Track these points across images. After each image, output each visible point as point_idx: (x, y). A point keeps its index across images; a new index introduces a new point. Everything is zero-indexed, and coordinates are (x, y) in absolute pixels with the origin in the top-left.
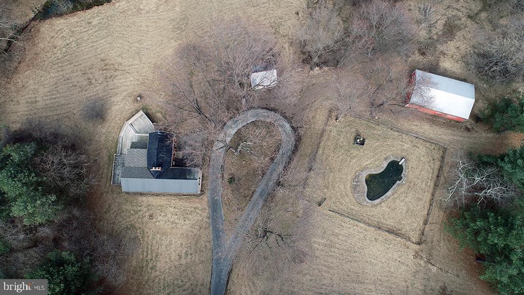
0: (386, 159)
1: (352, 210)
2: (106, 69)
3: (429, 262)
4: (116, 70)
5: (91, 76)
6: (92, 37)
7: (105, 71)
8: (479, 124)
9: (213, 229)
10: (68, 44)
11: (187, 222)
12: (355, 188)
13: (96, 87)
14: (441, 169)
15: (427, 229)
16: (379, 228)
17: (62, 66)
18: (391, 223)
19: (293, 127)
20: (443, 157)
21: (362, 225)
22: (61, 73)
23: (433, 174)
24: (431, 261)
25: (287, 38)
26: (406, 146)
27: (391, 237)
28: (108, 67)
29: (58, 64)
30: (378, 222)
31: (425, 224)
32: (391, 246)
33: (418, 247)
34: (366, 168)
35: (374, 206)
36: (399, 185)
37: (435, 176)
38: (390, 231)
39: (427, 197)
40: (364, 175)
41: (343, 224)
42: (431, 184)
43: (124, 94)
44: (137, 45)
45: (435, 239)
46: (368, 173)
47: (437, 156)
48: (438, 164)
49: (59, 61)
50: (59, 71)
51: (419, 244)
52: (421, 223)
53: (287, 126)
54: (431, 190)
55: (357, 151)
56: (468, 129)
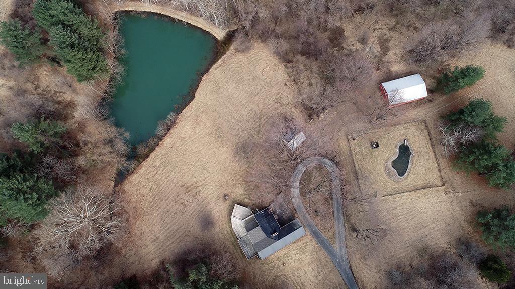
0: (396, 147)
1: (395, 188)
2: (189, 191)
3: (455, 192)
4: (196, 187)
5: (182, 201)
6: (164, 175)
7: (189, 193)
8: (434, 94)
9: (324, 248)
10: (151, 189)
11: (307, 254)
12: (389, 174)
13: (190, 206)
14: (429, 134)
15: (442, 174)
16: (417, 189)
17: (157, 205)
18: (421, 183)
19: (331, 160)
20: (427, 127)
21: (406, 193)
22: (160, 210)
23: (427, 139)
24: (456, 191)
25: (290, 105)
26: (402, 132)
27: (426, 190)
28: (189, 188)
29: (153, 205)
30: (414, 186)
31: (440, 172)
32: (429, 196)
33: (444, 187)
34: (388, 159)
35: (406, 178)
36: (412, 157)
37: (428, 140)
38: (424, 188)
39: (432, 155)
40: (390, 163)
41: (395, 200)
42: (429, 146)
43: (213, 199)
44: (198, 163)
45: (450, 177)
46: (391, 161)
47: (423, 127)
48: (426, 132)
49: (153, 203)
50: (158, 210)
51: (443, 185)
52: (437, 172)
53: (327, 160)
54: (431, 150)
55: (377, 152)
56: (430, 101)
